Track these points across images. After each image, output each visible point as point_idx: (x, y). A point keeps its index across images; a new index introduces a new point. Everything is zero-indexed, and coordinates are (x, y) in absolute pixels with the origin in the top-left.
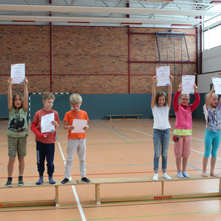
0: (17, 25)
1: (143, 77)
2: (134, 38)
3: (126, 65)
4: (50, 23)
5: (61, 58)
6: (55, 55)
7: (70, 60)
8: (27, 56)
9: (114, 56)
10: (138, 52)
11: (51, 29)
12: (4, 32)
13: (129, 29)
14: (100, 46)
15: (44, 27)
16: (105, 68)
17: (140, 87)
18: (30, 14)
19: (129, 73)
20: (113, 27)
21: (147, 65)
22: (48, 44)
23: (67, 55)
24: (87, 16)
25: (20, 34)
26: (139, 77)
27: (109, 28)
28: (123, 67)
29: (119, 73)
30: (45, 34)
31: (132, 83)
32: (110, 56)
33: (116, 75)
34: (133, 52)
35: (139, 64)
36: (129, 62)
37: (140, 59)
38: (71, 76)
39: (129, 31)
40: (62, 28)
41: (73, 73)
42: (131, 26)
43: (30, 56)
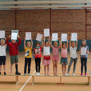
0: (36, 10)
2: (89, 14)
3: (85, 26)
4: (51, 8)
6: (53, 23)
7: (59, 25)
8: (40, 23)
9: (79, 23)
10: (90, 20)
11: (51, 11)
12: (31, 13)
13: (86, 10)
14: (73, 18)
15: (48, 10)
16: (75, 28)
18: (41, 5)
19: (86, 30)
20: (79, 9)
22: (49, 18)
23: (58, 23)
24: (67, 5)
25: (37, 13)
27: (77, 10)
28: (83, 28)
29: (81, 30)
30: (48, 13)
31: (88, 35)
32: (77, 22)
33: (80, 31)
34: (88, 20)
36: (86, 25)
38: (59, 32)
39: (86, 11)
40: (56, 10)
42: (87, 8)
43: (42, 23)
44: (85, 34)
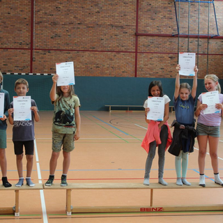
1: (155, 55)
2: (144, 2)
3: (133, 39)
5: (46, 27)
6: (38, 23)
7: (58, 30)
9: (117, 27)
10: (150, 22)
14: (98, 12)
16: (104, 42)
17: (151, 69)
19: (136, 49)
21: (161, 39)
22: (28, 8)
23: (54, 24)
26: (150, 56)
28: (129, 42)
29: (123, 49)
31: (141, 63)
32: (112, 26)
33: (119, 52)
34: (143, 22)
35: (150, 38)
36: (137, 35)
37: (151, 31)
38: (58, 52)
41: (62, 48)
43: (4, 23)
44: (134, 60)
